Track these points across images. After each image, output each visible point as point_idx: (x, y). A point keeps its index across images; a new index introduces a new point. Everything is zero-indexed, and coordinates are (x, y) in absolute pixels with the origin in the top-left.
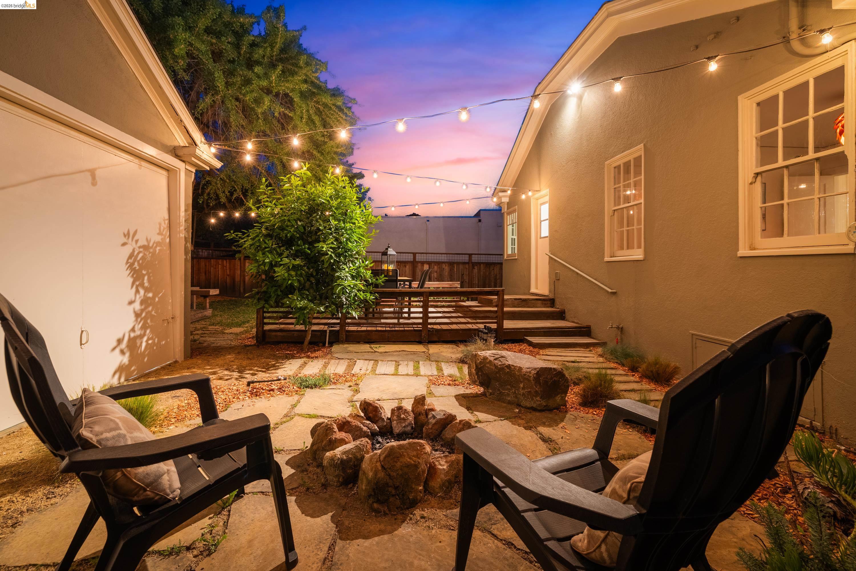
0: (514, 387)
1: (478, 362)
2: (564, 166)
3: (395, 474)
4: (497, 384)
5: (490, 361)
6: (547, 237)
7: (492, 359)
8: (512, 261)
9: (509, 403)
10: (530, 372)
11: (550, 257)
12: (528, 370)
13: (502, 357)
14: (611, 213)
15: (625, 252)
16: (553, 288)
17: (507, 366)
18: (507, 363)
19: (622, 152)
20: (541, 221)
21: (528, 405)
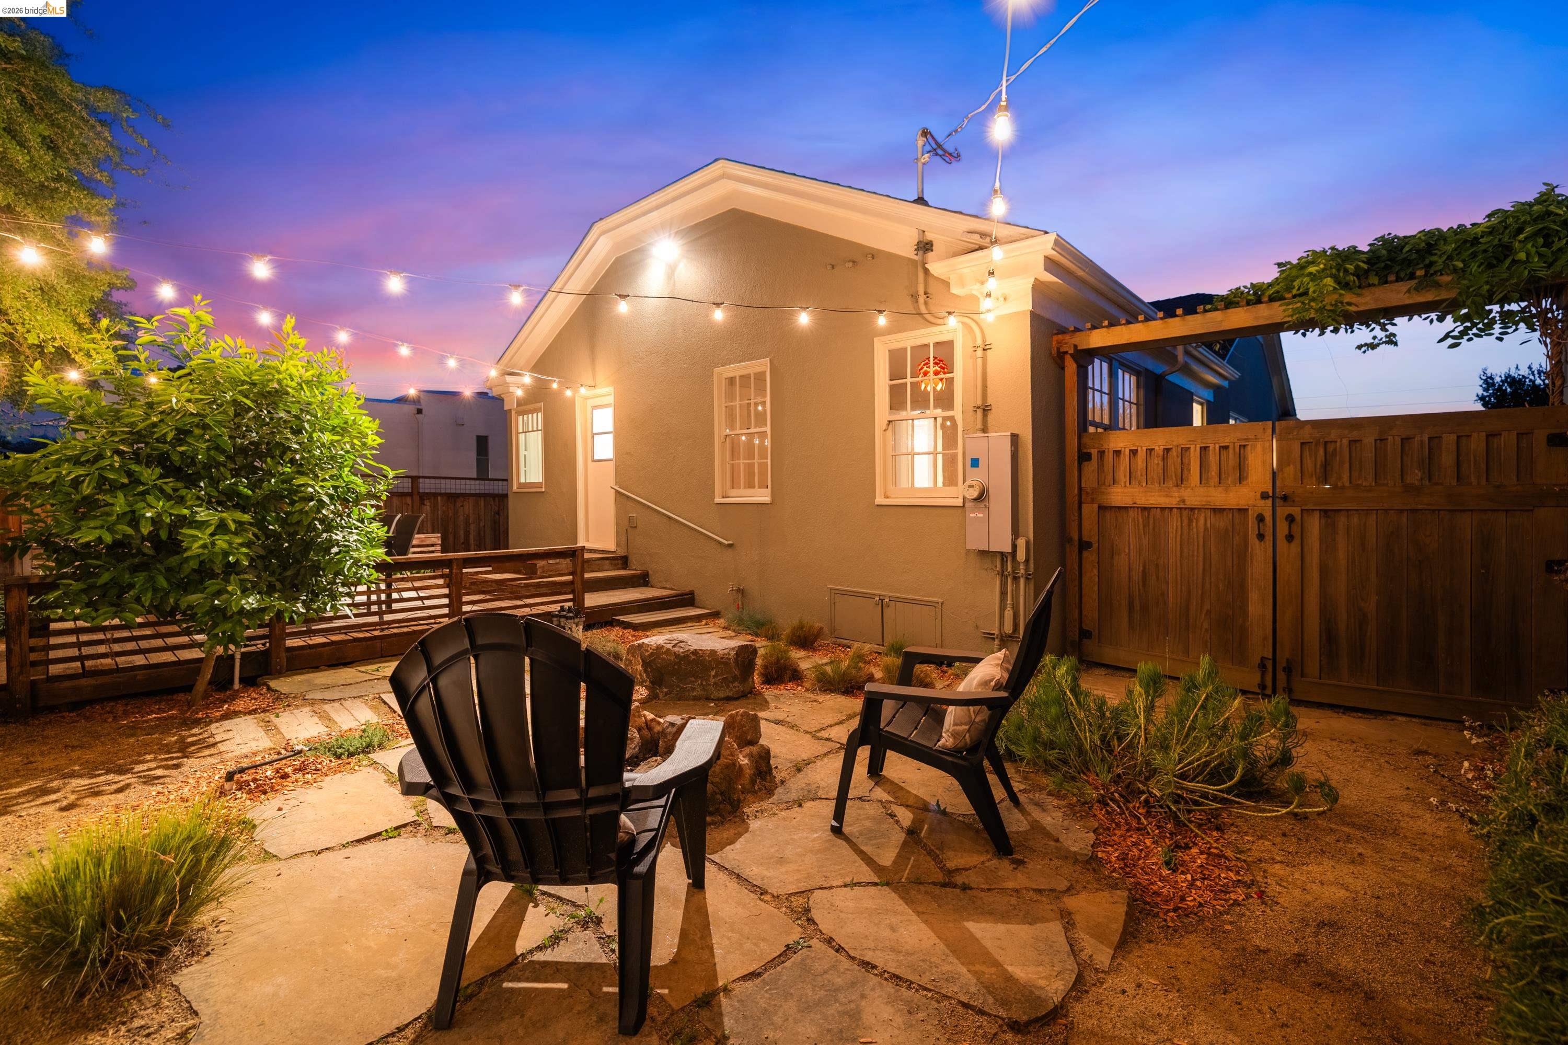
0: (700, 678)
1: (647, 654)
2: (643, 358)
3: (717, 780)
4: (674, 679)
5: (668, 649)
6: (611, 460)
7: (670, 646)
8: (531, 494)
9: (696, 699)
10: (729, 654)
11: (617, 492)
12: (725, 652)
13: (681, 642)
14: (722, 439)
15: (742, 491)
16: (624, 538)
17: (692, 653)
18: (692, 649)
19: (740, 362)
20: (593, 435)
21: (722, 695)
